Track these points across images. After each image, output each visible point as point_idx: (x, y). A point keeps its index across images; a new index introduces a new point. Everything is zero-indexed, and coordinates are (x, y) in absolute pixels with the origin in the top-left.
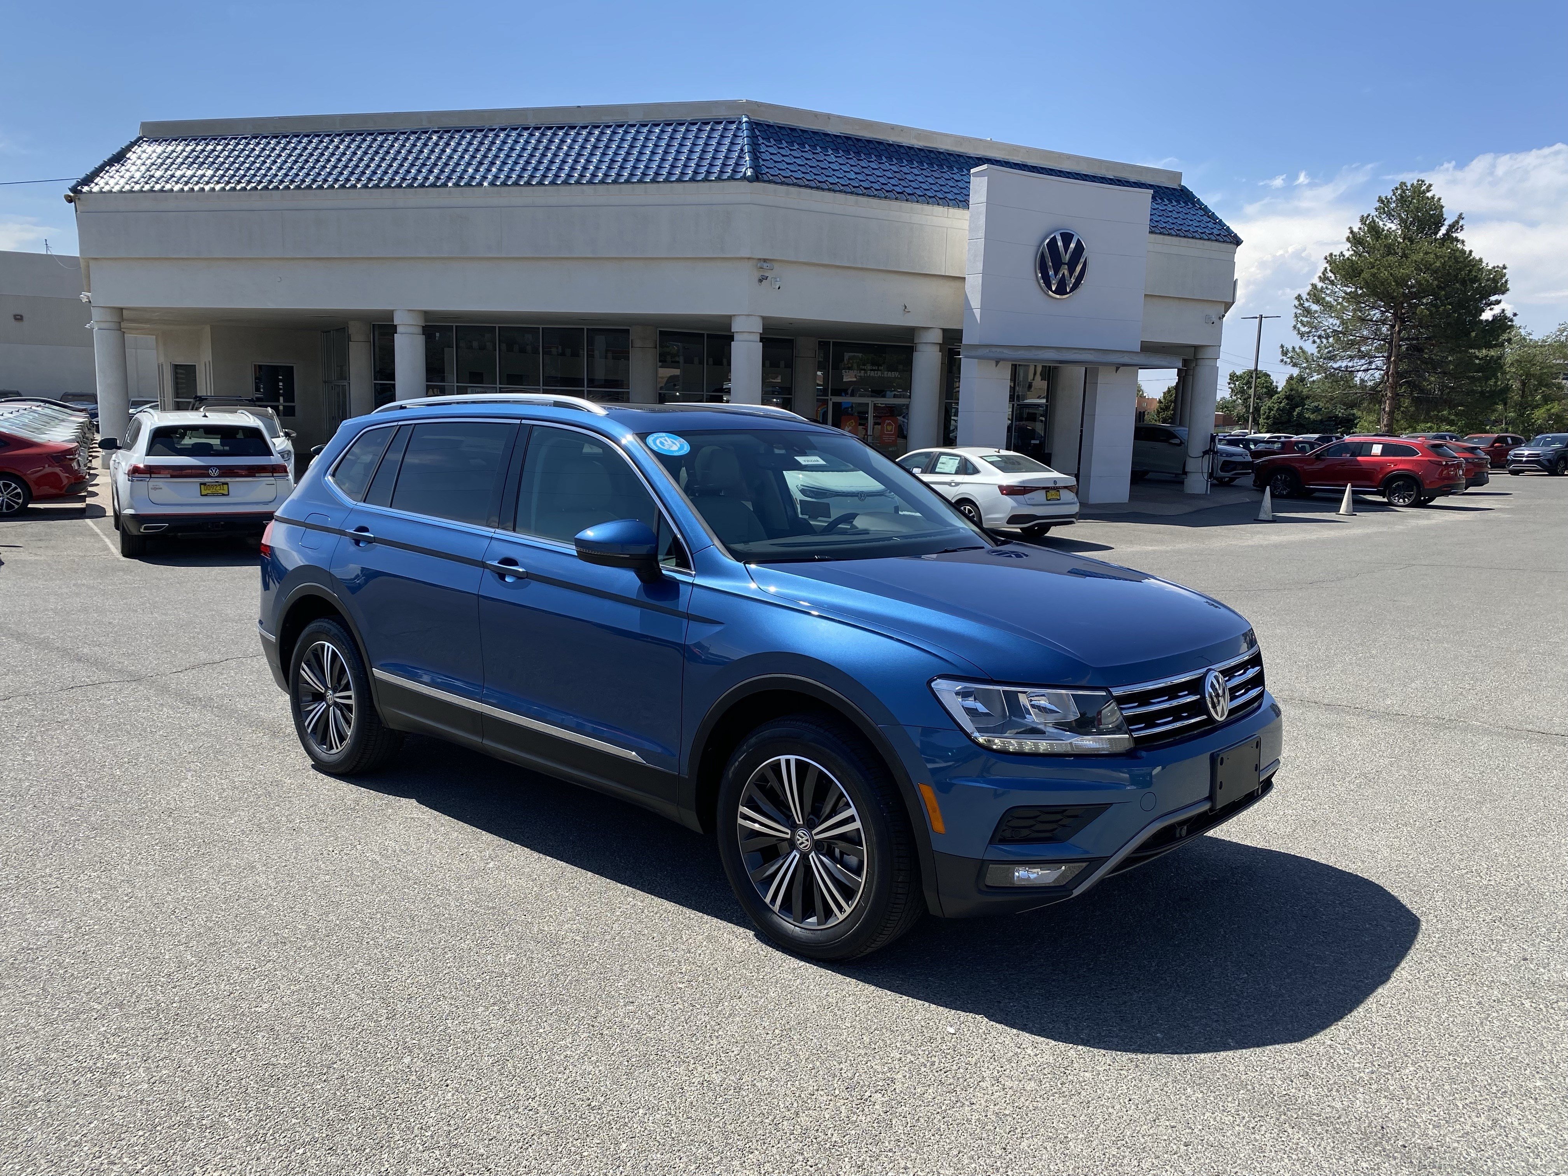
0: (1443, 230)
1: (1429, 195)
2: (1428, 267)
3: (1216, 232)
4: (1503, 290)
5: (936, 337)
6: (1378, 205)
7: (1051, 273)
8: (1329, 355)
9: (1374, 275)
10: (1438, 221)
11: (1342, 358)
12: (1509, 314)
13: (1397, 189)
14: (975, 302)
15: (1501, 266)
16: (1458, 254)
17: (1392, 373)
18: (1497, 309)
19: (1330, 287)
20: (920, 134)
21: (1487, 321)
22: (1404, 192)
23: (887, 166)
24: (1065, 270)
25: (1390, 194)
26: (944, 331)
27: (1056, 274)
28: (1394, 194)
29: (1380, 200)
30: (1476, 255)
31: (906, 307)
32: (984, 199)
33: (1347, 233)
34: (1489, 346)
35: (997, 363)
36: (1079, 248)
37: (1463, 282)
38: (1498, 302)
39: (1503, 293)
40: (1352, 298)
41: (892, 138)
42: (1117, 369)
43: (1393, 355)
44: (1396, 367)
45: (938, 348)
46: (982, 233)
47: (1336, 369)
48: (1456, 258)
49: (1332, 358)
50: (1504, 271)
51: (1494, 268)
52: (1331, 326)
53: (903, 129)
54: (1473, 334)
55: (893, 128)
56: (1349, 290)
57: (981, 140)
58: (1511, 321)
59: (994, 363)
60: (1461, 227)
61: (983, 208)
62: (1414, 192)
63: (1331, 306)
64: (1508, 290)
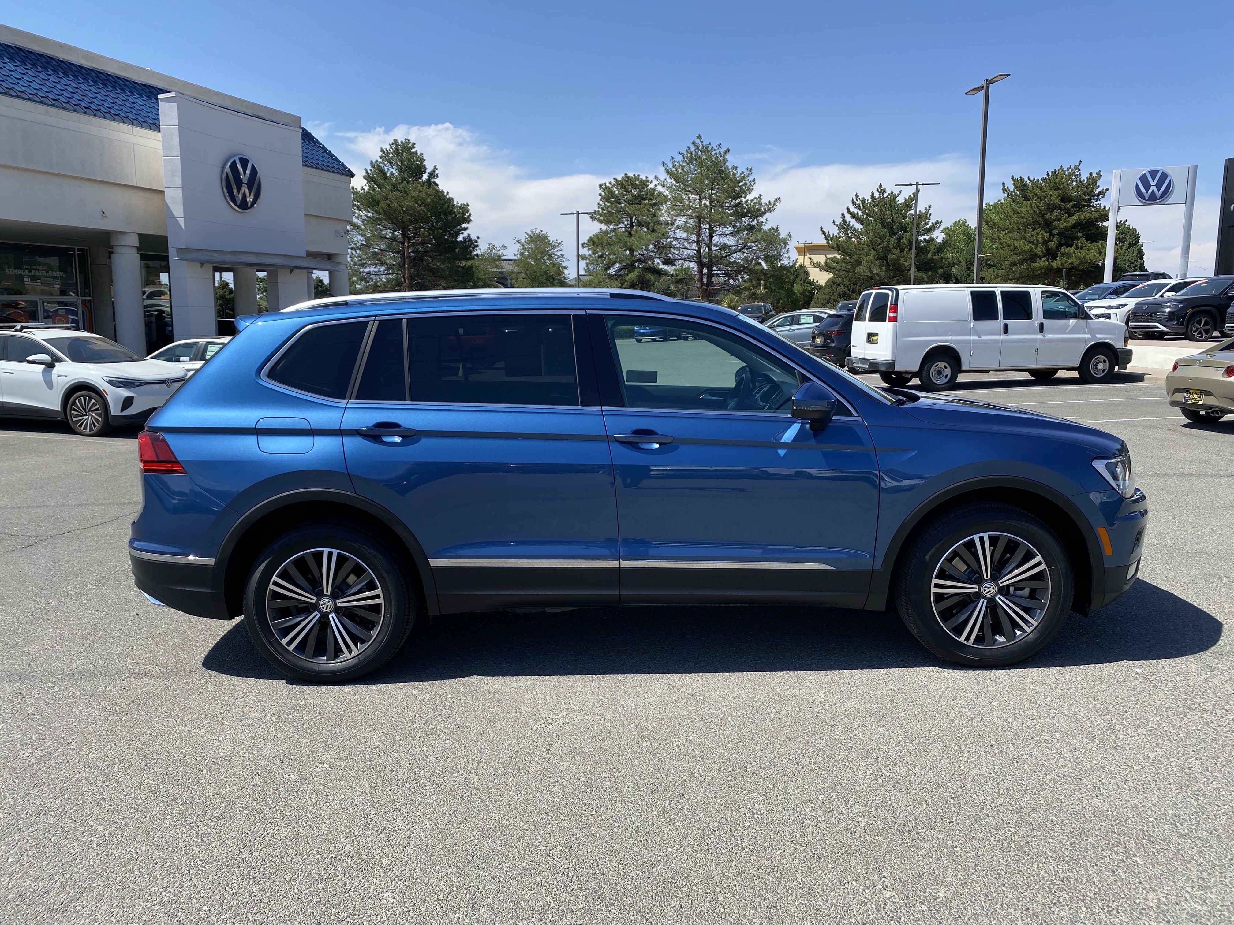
0: (425, 177)
1: (413, 150)
2: (424, 203)
3: (336, 167)
4: (468, 221)
5: (134, 241)
6: (381, 154)
7: (235, 191)
8: (360, 262)
9: (388, 205)
10: (421, 169)
11: (370, 266)
12: (473, 237)
13: (393, 144)
14: (178, 211)
15: (465, 204)
16: (440, 194)
17: (408, 277)
18: (466, 233)
19: (357, 211)
20: (88, 55)
21: (461, 241)
22: (397, 146)
23: (65, 81)
24: (245, 189)
25: (388, 147)
26: (140, 235)
27: (239, 191)
28: (391, 147)
29: (382, 150)
30: (450, 195)
31: (104, 213)
32: (176, 122)
33: (364, 173)
34: (467, 259)
35: (202, 265)
36: (254, 171)
37: (445, 214)
38: (466, 229)
39: (468, 223)
40: (372, 221)
41: (62, 56)
42: (292, 271)
43: (406, 263)
44: (409, 272)
45: (135, 251)
46: (177, 151)
47: (367, 273)
48: (439, 196)
49: (363, 265)
50: (469, 207)
51: (461, 205)
52: (360, 242)
53: (70, 49)
54: (457, 250)
55: (61, 46)
56: (369, 214)
57: (143, 69)
58: (476, 242)
59: (199, 265)
60: (437, 175)
61: (175, 131)
62: (404, 147)
63: (358, 227)
64: (471, 220)
